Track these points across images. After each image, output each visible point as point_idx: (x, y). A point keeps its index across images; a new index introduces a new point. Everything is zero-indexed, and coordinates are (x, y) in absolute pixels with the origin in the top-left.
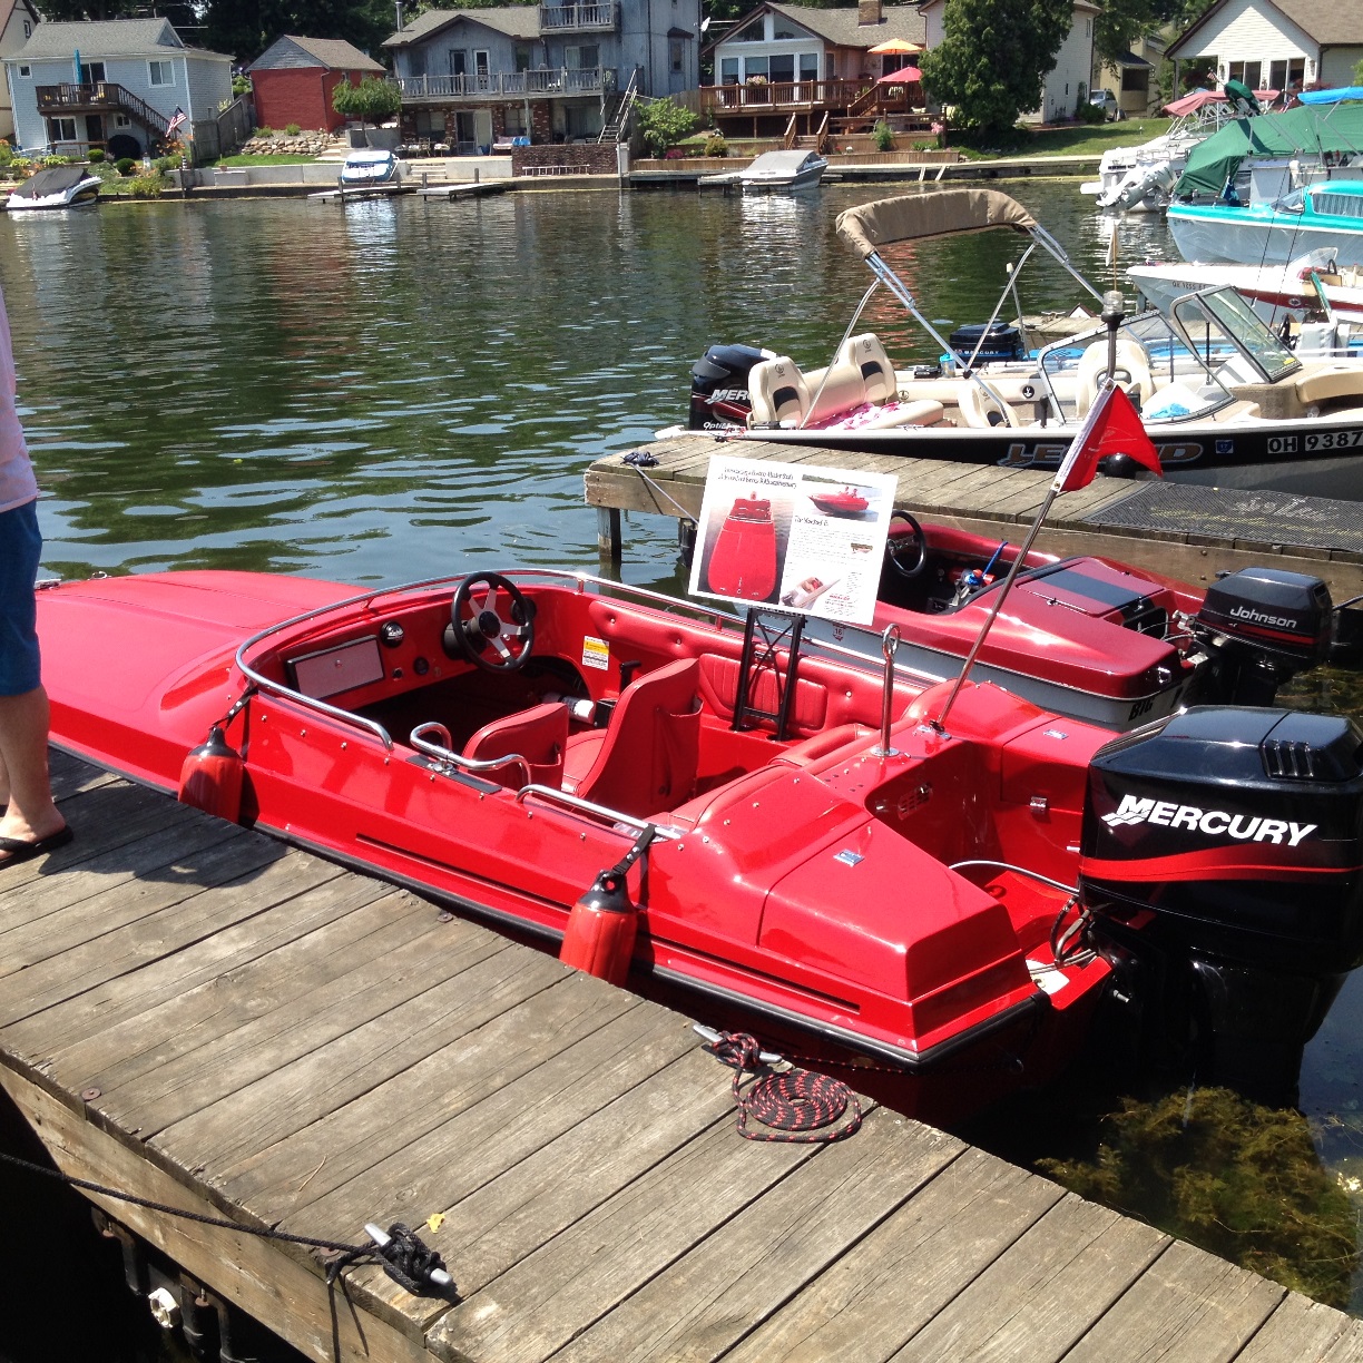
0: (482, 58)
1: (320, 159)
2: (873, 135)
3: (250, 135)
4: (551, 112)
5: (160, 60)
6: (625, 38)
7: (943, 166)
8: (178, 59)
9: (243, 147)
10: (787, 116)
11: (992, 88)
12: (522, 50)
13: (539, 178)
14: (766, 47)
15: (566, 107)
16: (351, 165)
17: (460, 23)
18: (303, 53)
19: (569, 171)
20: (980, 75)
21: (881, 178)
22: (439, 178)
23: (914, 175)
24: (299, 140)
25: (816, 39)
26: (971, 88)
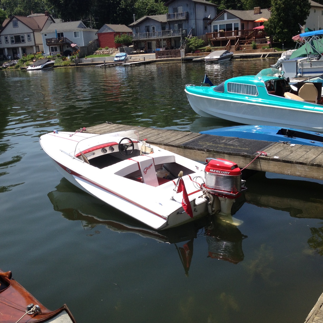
0: (154, 28)
1: (112, 55)
2: (251, 45)
3: (97, 50)
4: (171, 41)
5: (76, 31)
6: (189, 21)
7: (268, 53)
8: (80, 31)
9: (94, 52)
10: (227, 41)
11: (284, 31)
12: (163, 25)
13: (162, 59)
14: (225, 22)
15: (174, 40)
16: (117, 57)
17: (147, 19)
18: (109, 29)
19: (170, 57)
20: (280, 27)
21: (251, 57)
22: (138, 60)
23: (259, 56)
24: (108, 50)
25: (238, 19)
26: (277, 31)
